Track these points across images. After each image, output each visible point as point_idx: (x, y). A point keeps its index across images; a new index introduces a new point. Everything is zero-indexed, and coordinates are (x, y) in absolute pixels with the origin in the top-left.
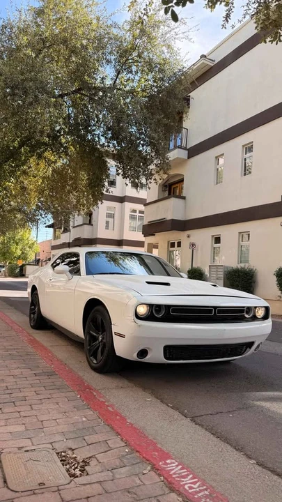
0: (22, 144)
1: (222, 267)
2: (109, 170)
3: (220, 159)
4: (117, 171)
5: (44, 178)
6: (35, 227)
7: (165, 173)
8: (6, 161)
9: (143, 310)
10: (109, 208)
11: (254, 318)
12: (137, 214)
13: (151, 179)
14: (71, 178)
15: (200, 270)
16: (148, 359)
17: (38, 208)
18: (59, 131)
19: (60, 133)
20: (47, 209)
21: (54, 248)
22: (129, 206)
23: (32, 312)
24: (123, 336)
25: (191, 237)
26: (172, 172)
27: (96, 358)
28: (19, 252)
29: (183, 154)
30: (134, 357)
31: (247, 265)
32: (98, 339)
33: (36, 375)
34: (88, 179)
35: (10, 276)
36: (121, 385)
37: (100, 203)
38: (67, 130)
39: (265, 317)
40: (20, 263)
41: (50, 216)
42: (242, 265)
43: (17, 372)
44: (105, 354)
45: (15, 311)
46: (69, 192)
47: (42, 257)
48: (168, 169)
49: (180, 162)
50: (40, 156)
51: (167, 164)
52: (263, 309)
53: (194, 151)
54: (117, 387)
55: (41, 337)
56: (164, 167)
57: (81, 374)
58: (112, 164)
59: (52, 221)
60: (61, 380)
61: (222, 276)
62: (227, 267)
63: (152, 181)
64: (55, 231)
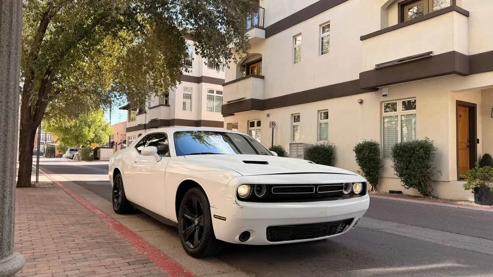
0: (96, 22)
1: (302, 145)
2: (187, 48)
3: (298, 38)
4: (196, 50)
5: (119, 59)
6: (109, 109)
7: (244, 52)
8: (79, 40)
9: (244, 191)
10: (186, 89)
11: (352, 194)
12: (215, 94)
13: (230, 58)
14: (148, 58)
15: (281, 149)
16: (251, 241)
17: (113, 89)
18: (134, 9)
19: (136, 10)
20: (122, 90)
21: (129, 130)
22: (206, 86)
23: (116, 196)
24: (224, 219)
25: (271, 116)
26: (251, 52)
27: (192, 243)
28: (92, 135)
29: (261, 34)
30: (236, 240)
31: (326, 142)
32: (194, 223)
33: (129, 264)
34: (165, 59)
35: (83, 160)
36: (222, 270)
37: (177, 83)
38: (143, 7)
39: (363, 193)
40: (94, 146)
41: (124, 97)
42: (322, 142)
43: (108, 261)
44: (203, 238)
45: (95, 195)
46: (146, 72)
47: (116, 140)
48: (247, 49)
49: (258, 42)
50: (115, 35)
51: (247, 43)
52: (361, 185)
53: (272, 31)
54: (219, 273)
55: (128, 222)
56: (243, 46)
57: (178, 260)
58: (190, 43)
59: (126, 103)
60: (157, 268)
61: (303, 153)
62: (307, 145)
63: (231, 60)
64: (130, 113)
